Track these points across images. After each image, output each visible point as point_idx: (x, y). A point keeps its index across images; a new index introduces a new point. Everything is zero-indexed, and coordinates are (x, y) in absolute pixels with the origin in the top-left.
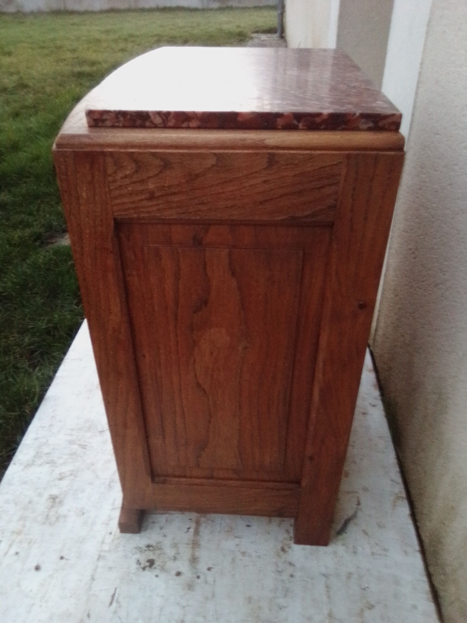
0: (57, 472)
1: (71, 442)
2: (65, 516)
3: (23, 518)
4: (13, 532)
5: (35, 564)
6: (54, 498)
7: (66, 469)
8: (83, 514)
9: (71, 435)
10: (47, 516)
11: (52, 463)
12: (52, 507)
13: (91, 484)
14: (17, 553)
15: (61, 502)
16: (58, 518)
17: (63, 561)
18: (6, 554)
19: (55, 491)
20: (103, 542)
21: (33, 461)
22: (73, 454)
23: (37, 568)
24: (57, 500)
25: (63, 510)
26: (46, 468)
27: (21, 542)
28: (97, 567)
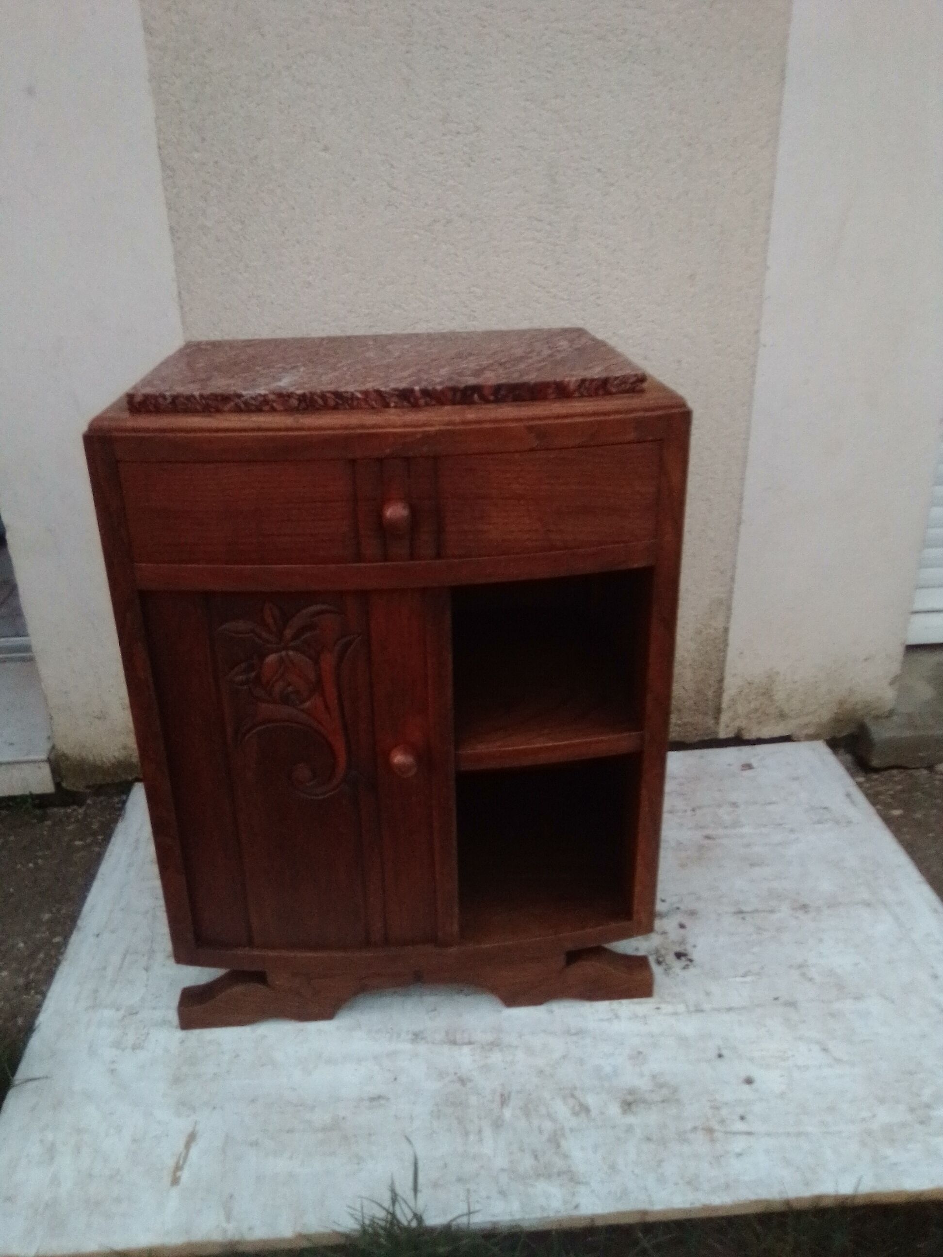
0: (574, 1122)
1: (498, 1124)
2: (654, 1077)
3: (682, 1138)
4: (713, 1141)
5: (746, 1087)
6: (628, 1106)
7: (562, 1109)
8: (640, 1053)
9: (480, 1131)
10: (663, 1101)
11: (555, 1140)
12: (644, 1101)
13: (581, 1062)
14: (742, 1118)
15: (631, 1092)
16: (661, 1086)
17: (724, 1052)
18: (749, 1134)
19: (614, 1110)
20: (675, 1014)
21: (559, 1174)
22: (526, 1111)
23: (749, 1081)
24: (630, 1098)
25: (643, 1084)
26: (570, 1145)
27: (722, 1122)
28: (714, 1009)
